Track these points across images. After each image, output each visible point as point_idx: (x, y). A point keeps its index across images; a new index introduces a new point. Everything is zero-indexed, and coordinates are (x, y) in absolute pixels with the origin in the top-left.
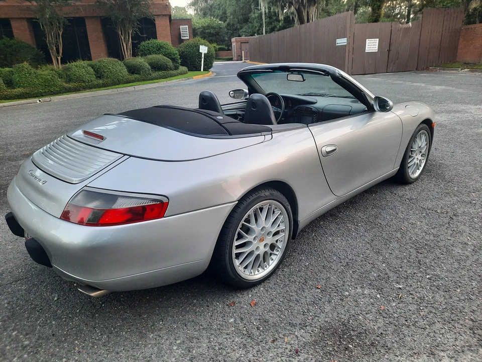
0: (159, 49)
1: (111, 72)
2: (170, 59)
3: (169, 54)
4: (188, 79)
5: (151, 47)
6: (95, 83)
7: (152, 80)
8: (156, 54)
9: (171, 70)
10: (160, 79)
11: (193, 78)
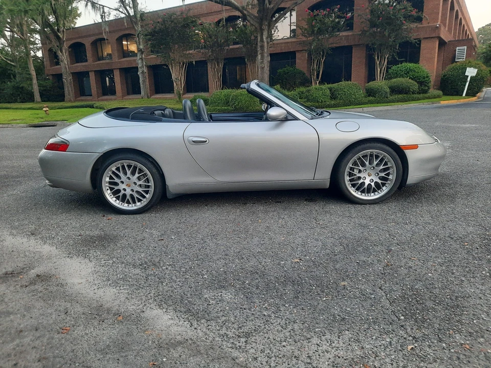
0: (408, 72)
1: (345, 94)
2: (418, 82)
3: (417, 77)
4: (433, 103)
5: (401, 70)
6: (328, 103)
7: (387, 102)
8: (403, 77)
9: (413, 93)
10: (398, 102)
11: (440, 103)
